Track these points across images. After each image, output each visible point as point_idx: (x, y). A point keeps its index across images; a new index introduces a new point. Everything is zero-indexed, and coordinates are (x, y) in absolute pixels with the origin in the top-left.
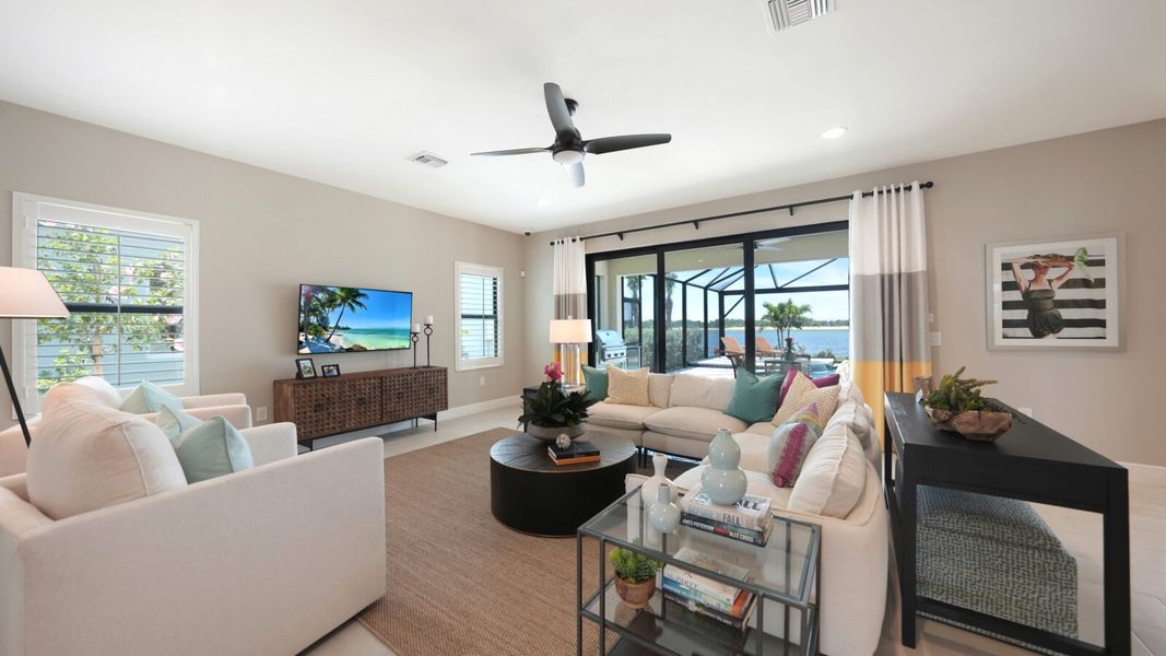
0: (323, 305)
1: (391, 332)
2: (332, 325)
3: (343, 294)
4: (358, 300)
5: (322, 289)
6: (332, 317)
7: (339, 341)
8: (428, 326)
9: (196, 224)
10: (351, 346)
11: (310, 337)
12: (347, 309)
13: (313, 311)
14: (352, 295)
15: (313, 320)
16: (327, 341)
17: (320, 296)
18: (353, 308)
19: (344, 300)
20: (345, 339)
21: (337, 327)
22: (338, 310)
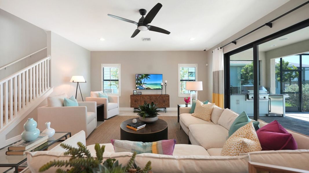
0: (141, 78)
1: (156, 84)
2: (143, 83)
3: (145, 75)
4: (148, 76)
5: (140, 75)
6: (143, 81)
7: (145, 86)
8: (166, 83)
9: (120, 64)
10: (147, 88)
11: (139, 86)
12: (146, 79)
13: (138, 80)
14: (147, 76)
15: (139, 82)
16: (142, 86)
17: (140, 76)
18: (147, 79)
19: (145, 77)
20: (146, 86)
21: (144, 83)
22: (144, 79)
